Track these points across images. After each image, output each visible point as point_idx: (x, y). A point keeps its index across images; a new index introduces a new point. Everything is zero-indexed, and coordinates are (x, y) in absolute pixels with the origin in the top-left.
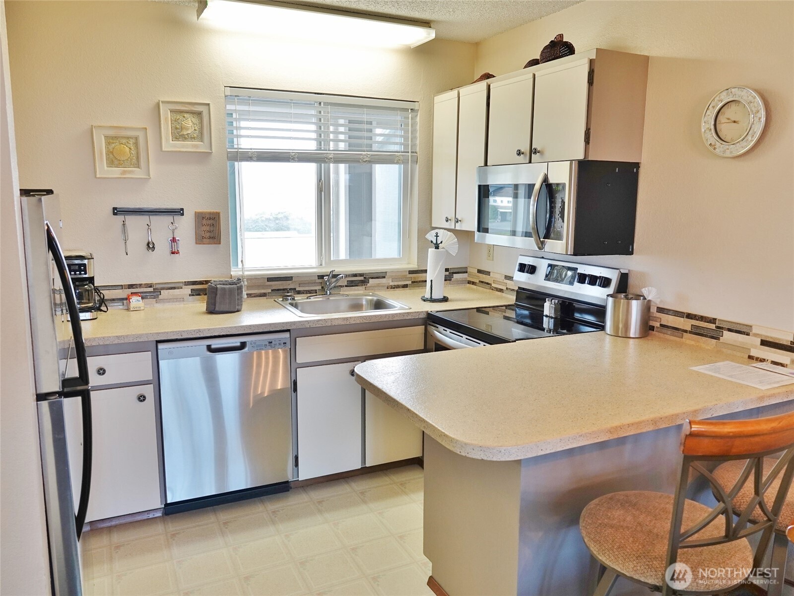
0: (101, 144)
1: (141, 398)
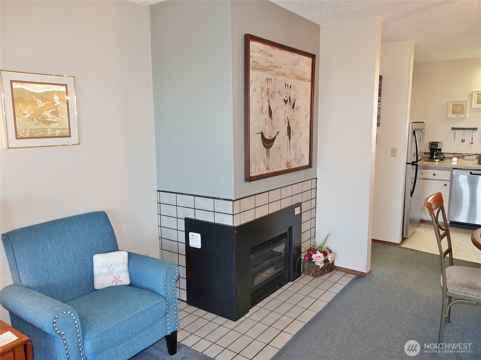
0: (450, 107)
1: (445, 185)
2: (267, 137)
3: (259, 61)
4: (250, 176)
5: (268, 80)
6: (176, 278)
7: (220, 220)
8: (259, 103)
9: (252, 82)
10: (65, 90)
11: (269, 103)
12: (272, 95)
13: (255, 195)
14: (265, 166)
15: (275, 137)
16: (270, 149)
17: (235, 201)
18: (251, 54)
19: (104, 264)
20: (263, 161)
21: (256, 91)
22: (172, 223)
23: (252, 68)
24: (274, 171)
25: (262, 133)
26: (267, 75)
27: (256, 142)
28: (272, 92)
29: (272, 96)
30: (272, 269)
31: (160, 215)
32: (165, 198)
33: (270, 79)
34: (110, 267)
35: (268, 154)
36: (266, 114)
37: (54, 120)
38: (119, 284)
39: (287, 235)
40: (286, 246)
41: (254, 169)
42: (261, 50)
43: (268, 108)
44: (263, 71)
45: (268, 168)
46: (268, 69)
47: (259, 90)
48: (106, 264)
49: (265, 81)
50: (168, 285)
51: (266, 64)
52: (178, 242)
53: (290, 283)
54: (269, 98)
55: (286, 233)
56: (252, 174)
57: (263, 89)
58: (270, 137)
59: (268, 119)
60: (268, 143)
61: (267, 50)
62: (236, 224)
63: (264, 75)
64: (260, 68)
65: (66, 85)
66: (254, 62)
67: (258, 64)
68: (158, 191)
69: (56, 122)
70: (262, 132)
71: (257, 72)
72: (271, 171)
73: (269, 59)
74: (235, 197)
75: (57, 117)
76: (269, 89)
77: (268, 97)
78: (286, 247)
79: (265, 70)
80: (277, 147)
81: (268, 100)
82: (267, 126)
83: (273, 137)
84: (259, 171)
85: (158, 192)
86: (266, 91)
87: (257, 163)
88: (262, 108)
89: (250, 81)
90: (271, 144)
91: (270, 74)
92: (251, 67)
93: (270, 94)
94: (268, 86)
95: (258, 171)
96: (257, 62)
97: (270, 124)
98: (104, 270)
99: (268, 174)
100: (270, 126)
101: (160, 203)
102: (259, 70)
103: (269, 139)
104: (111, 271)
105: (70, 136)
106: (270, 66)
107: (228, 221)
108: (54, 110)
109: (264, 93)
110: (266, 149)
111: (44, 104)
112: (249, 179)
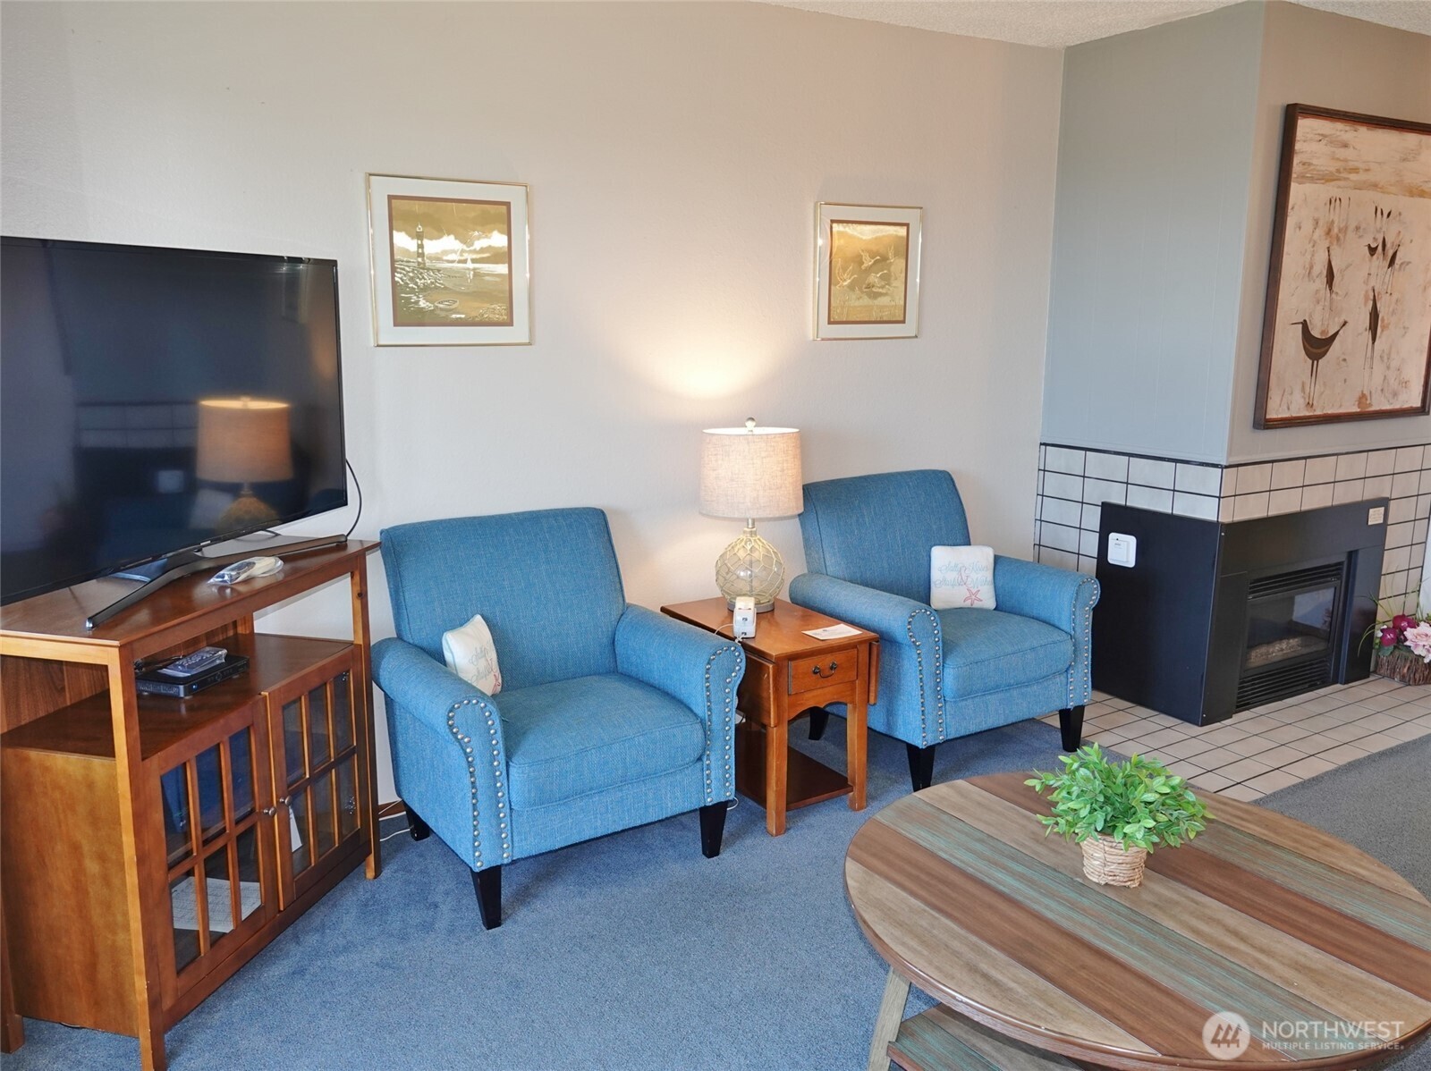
2: (1316, 333)
3: (1315, 161)
4: (1268, 417)
5: (1333, 201)
6: (1092, 605)
7: (1185, 507)
8: (1304, 255)
9: (1293, 208)
10: (905, 234)
11: (1329, 255)
12: (1340, 235)
13: (1273, 462)
14: (1305, 399)
15: (1337, 333)
16: (1320, 361)
17: (1226, 467)
18: (1298, 146)
19: (953, 564)
20: (1300, 387)
21: (1300, 228)
22: (1071, 514)
23: (1297, 178)
24: (1325, 412)
25: (1304, 324)
26: (1332, 190)
27: (1288, 344)
28: (1340, 230)
29: (1338, 239)
30: (1293, 642)
31: (1043, 496)
32: (1056, 458)
33: (1338, 200)
34: (963, 571)
35: (1314, 372)
36: (1318, 281)
37: (884, 291)
38: (977, 605)
39: (1341, 569)
40: (1337, 595)
41: (1279, 402)
42: (1322, 135)
43: (1326, 267)
44: (1323, 181)
45: (1311, 403)
46: (1335, 178)
47: (1308, 226)
48: (956, 566)
49: (1325, 204)
50: (1077, 613)
51: (1332, 167)
52: (1078, 554)
53: (1338, 686)
54: (1331, 243)
55: (1341, 564)
56: (1273, 413)
57: (1317, 223)
58: (1323, 332)
59: (1323, 292)
60: (1316, 346)
61: (1338, 133)
62: (1225, 519)
63: (1325, 191)
64: (1316, 177)
65: (907, 225)
66: (1304, 164)
67: (1312, 167)
68: (1041, 444)
69: (886, 294)
70: (1305, 321)
71: (1308, 185)
72: (1318, 412)
73: (1342, 153)
74: (1227, 460)
75: (889, 284)
76: (1333, 222)
77: (1328, 241)
78: (1337, 599)
79: (1327, 178)
80: (1338, 358)
81: (1328, 248)
82: (1319, 308)
83: (1330, 334)
84: (1289, 409)
85: (1043, 447)
86: (1325, 229)
87: (1284, 391)
88: (1311, 267)
89: (1290, 207)
90: (1323, 350)
91: (1339, 187)
92: (1294, 176)
93: (1334, 235)
94: (1332, 217)
95: (1285, 407)
96: (1310, 164)
97: (1327, 304)
98: (952, 576)
99: (1310, 417)
100: (1327, 309)
101: (1044, 471)
102: (1312, 180)
103: (1319, 337)
104: (964, 578)
105: (903, 322)
106: (1342, 170)
107: (1206, 511)
108: (885, 272)
109: (1320, 232)
110: (1311, 361)
111: (873, 261)
112: (1263, 423)
